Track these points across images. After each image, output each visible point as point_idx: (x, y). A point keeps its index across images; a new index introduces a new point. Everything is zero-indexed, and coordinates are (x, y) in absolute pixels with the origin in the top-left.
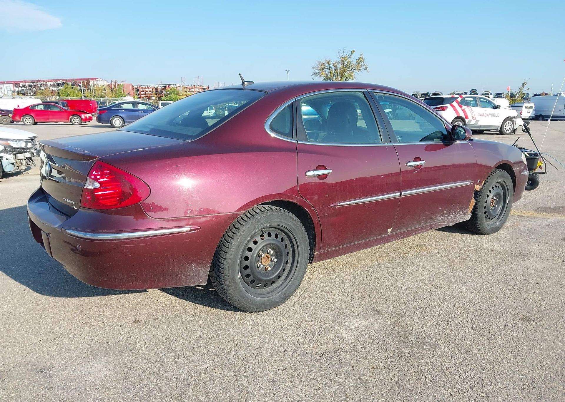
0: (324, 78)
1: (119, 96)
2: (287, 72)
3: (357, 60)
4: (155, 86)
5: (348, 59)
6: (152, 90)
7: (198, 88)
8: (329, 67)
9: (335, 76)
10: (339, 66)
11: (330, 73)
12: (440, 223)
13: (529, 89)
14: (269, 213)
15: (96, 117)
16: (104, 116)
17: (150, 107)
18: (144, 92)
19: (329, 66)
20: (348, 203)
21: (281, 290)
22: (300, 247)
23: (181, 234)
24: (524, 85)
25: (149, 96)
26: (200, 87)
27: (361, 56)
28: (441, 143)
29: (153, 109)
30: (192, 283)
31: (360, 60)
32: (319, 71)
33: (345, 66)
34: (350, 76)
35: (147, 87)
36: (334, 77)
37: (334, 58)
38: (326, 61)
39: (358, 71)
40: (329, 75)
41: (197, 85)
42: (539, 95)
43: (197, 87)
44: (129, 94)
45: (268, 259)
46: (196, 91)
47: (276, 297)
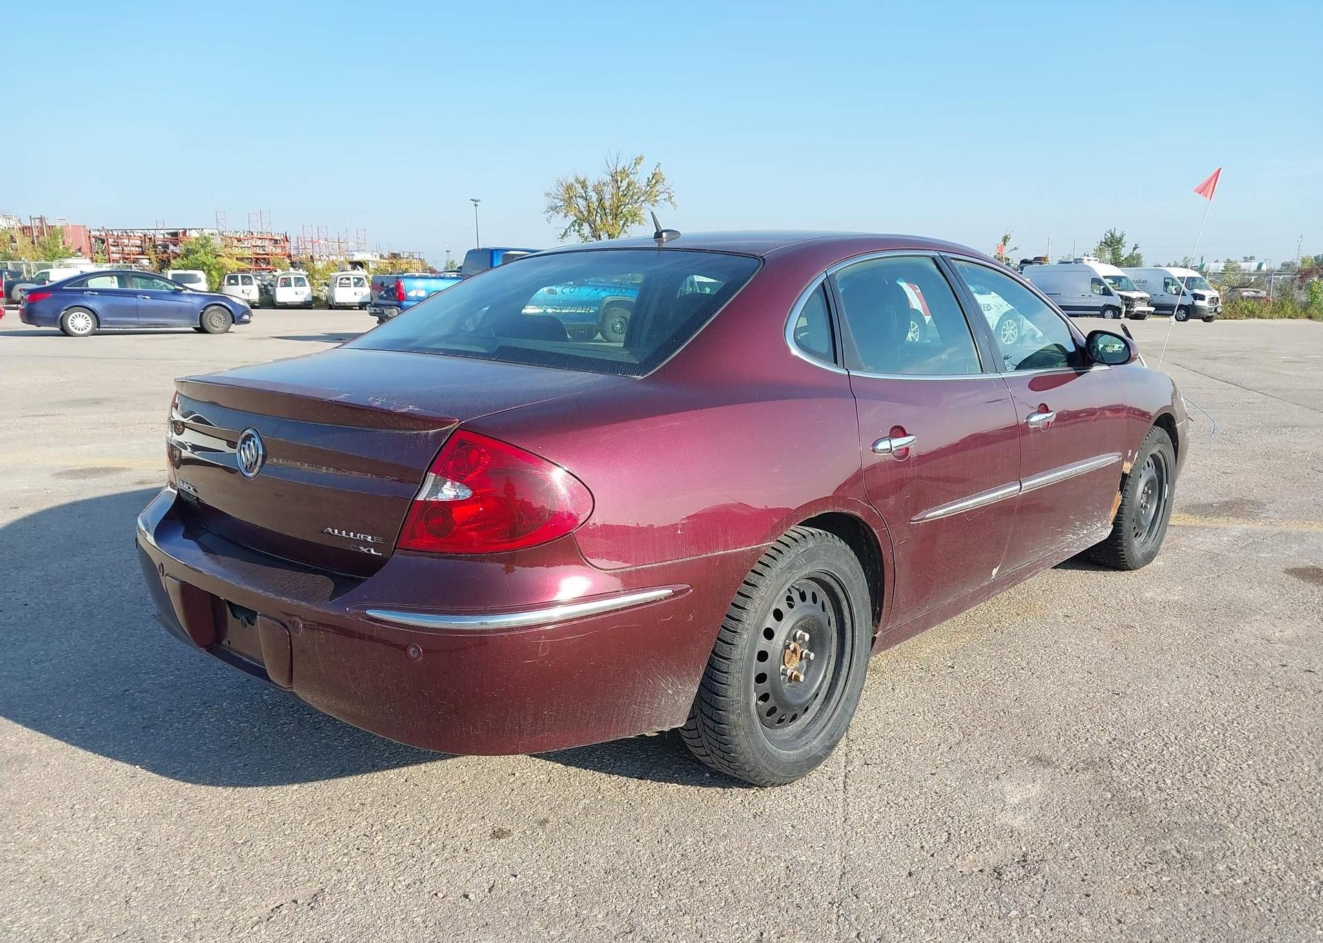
0: (575, 218)
1: (54, 257)
2: (474, 203)
3: (648, 179)
4: (147, 231)
5: (627, 176)
6: (139, 242)
7: (260, 239)
8: (584, 195)
9: (599, 215)
10: (608, 192)
11: (589, 206)
12: (1066, 550)
13: (1016, 249)
14: (811, 545)
15: (22, 310)
16: (42, 307)
17: (165, 286)
18: (118, 246)
19: (585, 192)
20: (941, 512)
21: (824, 727)
22: (857, 621)
23: (653, 605)
24: (1005, 239)
25: (132, 256)
26: (266, 237)
27: (658, 169)
28: (1070, 370)
29: (176, 289)
30: (659, 726)
31: (655, 179)
32: (562, 203)
33: (621, 193)
34: (635, 215)
35: (125, 234)
36: (597, 218)
37: (596, 174)
38: (577, 180)
39: (652, 205)
40: (585, 213)
41: (257, 233)
42: (1030, 263)
43: (259, 237)
44: (80, 250)
45: (794, 655)
46: (256, 246)
47: (815, 744)
